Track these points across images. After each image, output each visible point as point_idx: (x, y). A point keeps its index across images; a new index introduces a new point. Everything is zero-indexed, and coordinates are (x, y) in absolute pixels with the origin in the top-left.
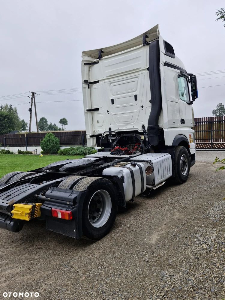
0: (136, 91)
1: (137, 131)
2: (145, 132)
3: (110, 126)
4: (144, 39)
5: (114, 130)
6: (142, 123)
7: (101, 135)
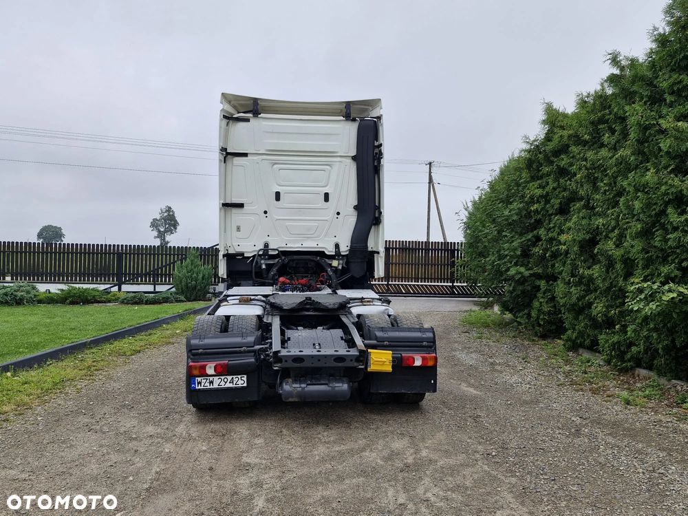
0: (326, 186)
1: (324, 252)
2: (337, 255)
3: (268, 239)
4: (348, 111)
5: (275, 248)
6: (336, 240)
7: (242, 254)
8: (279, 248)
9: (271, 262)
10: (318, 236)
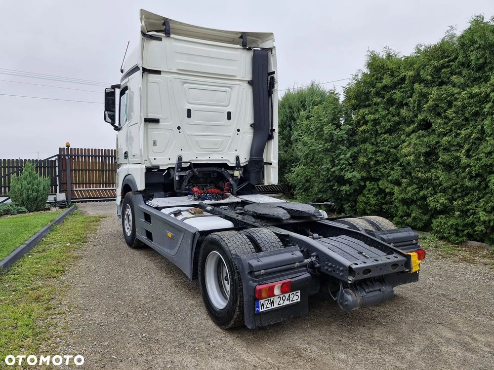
0: (228, 106)
2: (238, 166)
3: (181, 153)
4: (244, 40)
5: (188, 161)
6: (237, 153)
7: (157, 167)
8: (191, 160)
9: (183, 174)
10: (223, 150)
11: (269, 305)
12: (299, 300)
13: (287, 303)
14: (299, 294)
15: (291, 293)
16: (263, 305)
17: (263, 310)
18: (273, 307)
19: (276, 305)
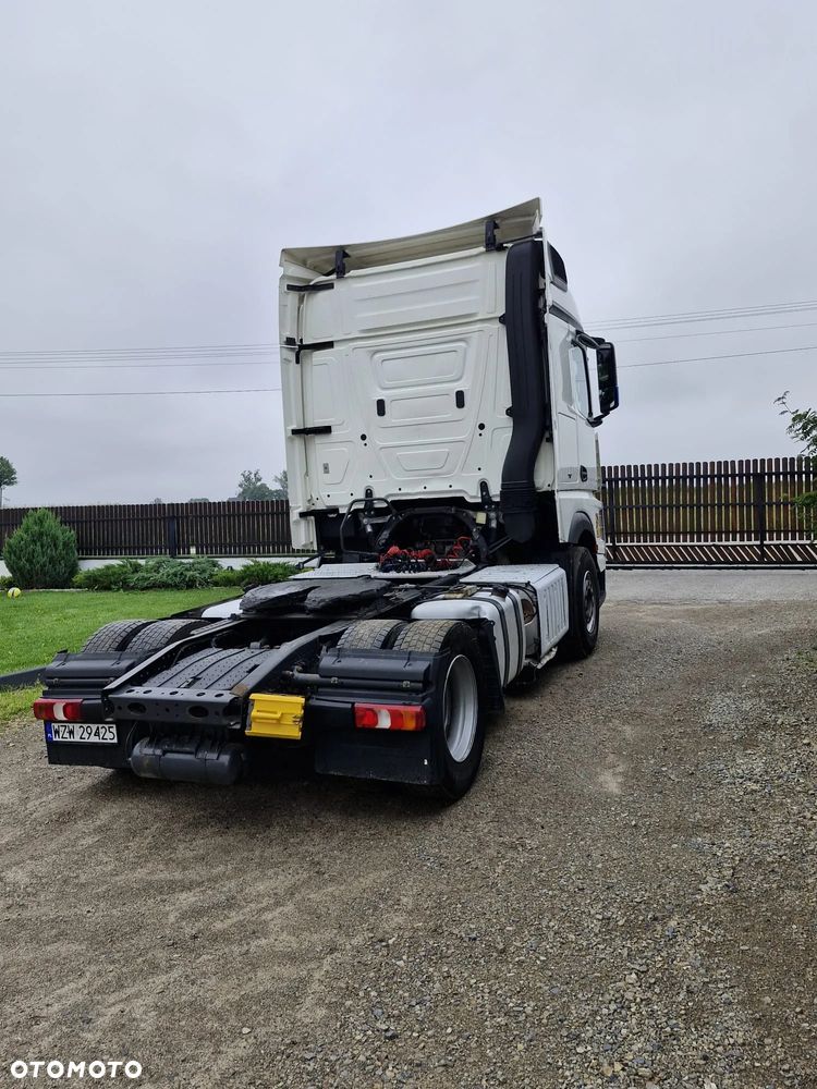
0: (458, 379)
1: (463, 498)
2: (486, 503)
3: (370, 483)
4: (489, 233)
5: (383, 496)
6: (481, 475)
7: (335, 510)
8: (389, 496)
9: (379, 521)
10: (451, 471)
11: (67, 735)
12: (115, 741)
13: (94, 739)
14: (114, 730)
15: (100, 726)
16: (57, 732)
17: (57, 739)
18: (72, 740)
19: (77, 739)
